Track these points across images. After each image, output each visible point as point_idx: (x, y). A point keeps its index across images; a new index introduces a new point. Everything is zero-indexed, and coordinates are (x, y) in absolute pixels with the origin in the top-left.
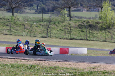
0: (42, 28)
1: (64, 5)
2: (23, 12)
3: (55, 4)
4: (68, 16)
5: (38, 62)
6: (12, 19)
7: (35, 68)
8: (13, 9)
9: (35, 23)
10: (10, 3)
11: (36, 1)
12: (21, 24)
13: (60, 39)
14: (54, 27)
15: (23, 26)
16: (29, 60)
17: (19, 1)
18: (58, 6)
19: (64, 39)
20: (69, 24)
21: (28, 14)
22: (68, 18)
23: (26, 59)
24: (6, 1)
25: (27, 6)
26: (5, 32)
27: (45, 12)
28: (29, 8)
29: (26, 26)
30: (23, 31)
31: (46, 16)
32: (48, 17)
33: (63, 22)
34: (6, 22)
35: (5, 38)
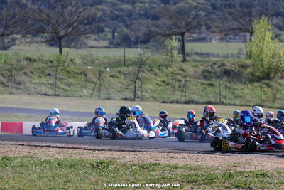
0: (124, 79)
1: (172, 29)
2: (81, 44)
3: (150, 26)
4: (179, 53)
5: (115, 154)
6: (58, 62)
7: (108, 166)
8: (60, 38)
9: (108, 70)
10: (53, 26)
11: (111, 21)
12: (77, 71)
13: (163, 102)
14: (149, 78)
15: (83, 76)
16: (95, 150)
17: (72, 22)
18: (158, 30)
19: (172, 102)
20: (183, 70)
21: (92, 49)
22: (179, 58)
23: (89, 147)
24: (45, 22)
25: (89, 33)
26: (44, 90)
27: (130, 44)
28: (96, 36)
29: (89, 75)
30: (83, 87)
31: (132, 53)
32: (137, 56)
33: (169, 65)
34: (46, 69)
35: (44, 103)
